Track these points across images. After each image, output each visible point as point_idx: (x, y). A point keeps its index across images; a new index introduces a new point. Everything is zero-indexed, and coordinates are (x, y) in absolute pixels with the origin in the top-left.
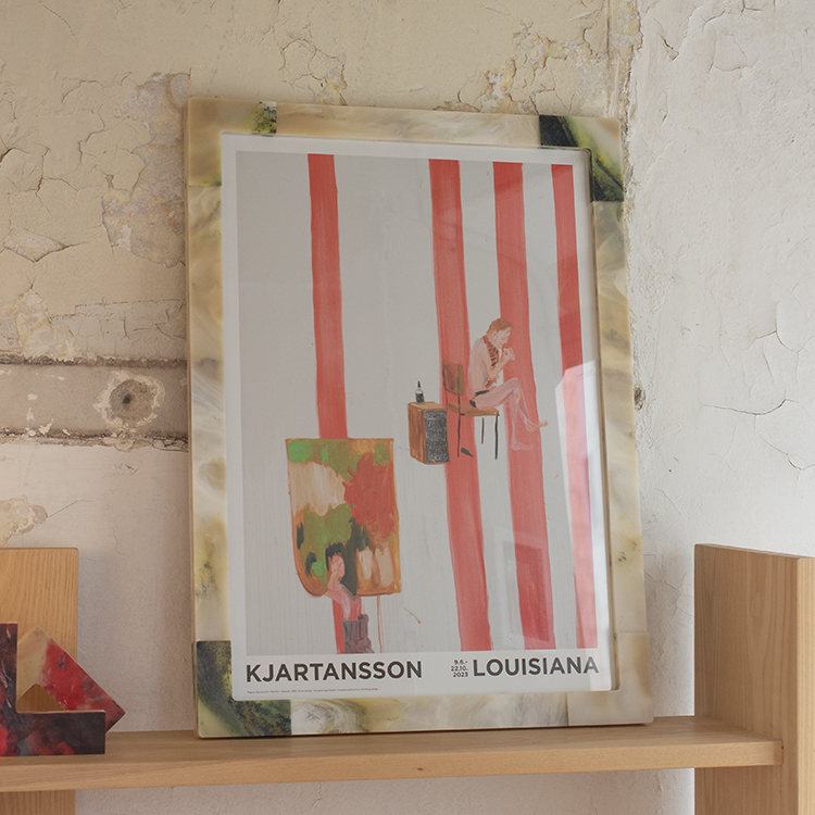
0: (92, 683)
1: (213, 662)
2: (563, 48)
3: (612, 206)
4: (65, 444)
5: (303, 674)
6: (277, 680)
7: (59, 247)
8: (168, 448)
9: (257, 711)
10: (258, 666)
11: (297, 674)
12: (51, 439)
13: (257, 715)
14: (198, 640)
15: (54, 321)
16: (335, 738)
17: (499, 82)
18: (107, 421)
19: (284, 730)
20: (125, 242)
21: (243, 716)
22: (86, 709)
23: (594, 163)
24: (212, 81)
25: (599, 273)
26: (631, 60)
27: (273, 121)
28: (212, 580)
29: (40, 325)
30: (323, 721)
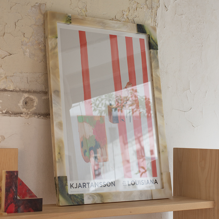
0: (29, 190)
1: (63, 183)
2: (141, 5)
3: (155, 51)
4: (10, 116)
5: (85, 186)
6: (78, 188)
7: (9, 54)
8: (39, 118)
9: (75, 197)
10: (73, 184)
11: (83, 186)
12: (6, 115)
13: (75, 198)
14: (58, 176)
15: (7, 77)
16: (96, 205)
17: (125, 14)
18: (22, 109)
19: (82, 203)
20: (27, 54)
21: (71, 199)
22: (27, 198)
23: (151, 39)
24: (52, 7)
25: (153, 70)
26: (157, 10)
27: (70, 20)
28: (61, 158)
29: (3, 79)
30: (92, 200)
